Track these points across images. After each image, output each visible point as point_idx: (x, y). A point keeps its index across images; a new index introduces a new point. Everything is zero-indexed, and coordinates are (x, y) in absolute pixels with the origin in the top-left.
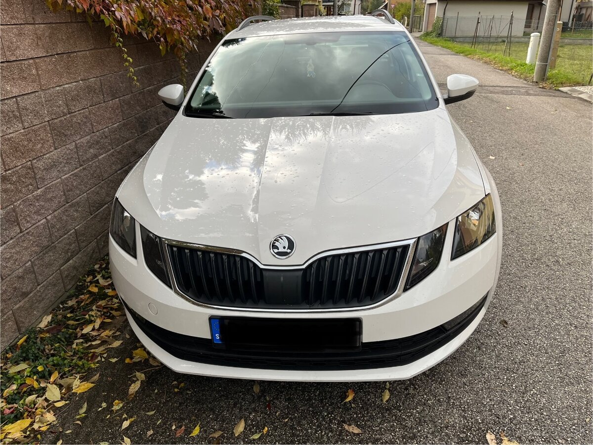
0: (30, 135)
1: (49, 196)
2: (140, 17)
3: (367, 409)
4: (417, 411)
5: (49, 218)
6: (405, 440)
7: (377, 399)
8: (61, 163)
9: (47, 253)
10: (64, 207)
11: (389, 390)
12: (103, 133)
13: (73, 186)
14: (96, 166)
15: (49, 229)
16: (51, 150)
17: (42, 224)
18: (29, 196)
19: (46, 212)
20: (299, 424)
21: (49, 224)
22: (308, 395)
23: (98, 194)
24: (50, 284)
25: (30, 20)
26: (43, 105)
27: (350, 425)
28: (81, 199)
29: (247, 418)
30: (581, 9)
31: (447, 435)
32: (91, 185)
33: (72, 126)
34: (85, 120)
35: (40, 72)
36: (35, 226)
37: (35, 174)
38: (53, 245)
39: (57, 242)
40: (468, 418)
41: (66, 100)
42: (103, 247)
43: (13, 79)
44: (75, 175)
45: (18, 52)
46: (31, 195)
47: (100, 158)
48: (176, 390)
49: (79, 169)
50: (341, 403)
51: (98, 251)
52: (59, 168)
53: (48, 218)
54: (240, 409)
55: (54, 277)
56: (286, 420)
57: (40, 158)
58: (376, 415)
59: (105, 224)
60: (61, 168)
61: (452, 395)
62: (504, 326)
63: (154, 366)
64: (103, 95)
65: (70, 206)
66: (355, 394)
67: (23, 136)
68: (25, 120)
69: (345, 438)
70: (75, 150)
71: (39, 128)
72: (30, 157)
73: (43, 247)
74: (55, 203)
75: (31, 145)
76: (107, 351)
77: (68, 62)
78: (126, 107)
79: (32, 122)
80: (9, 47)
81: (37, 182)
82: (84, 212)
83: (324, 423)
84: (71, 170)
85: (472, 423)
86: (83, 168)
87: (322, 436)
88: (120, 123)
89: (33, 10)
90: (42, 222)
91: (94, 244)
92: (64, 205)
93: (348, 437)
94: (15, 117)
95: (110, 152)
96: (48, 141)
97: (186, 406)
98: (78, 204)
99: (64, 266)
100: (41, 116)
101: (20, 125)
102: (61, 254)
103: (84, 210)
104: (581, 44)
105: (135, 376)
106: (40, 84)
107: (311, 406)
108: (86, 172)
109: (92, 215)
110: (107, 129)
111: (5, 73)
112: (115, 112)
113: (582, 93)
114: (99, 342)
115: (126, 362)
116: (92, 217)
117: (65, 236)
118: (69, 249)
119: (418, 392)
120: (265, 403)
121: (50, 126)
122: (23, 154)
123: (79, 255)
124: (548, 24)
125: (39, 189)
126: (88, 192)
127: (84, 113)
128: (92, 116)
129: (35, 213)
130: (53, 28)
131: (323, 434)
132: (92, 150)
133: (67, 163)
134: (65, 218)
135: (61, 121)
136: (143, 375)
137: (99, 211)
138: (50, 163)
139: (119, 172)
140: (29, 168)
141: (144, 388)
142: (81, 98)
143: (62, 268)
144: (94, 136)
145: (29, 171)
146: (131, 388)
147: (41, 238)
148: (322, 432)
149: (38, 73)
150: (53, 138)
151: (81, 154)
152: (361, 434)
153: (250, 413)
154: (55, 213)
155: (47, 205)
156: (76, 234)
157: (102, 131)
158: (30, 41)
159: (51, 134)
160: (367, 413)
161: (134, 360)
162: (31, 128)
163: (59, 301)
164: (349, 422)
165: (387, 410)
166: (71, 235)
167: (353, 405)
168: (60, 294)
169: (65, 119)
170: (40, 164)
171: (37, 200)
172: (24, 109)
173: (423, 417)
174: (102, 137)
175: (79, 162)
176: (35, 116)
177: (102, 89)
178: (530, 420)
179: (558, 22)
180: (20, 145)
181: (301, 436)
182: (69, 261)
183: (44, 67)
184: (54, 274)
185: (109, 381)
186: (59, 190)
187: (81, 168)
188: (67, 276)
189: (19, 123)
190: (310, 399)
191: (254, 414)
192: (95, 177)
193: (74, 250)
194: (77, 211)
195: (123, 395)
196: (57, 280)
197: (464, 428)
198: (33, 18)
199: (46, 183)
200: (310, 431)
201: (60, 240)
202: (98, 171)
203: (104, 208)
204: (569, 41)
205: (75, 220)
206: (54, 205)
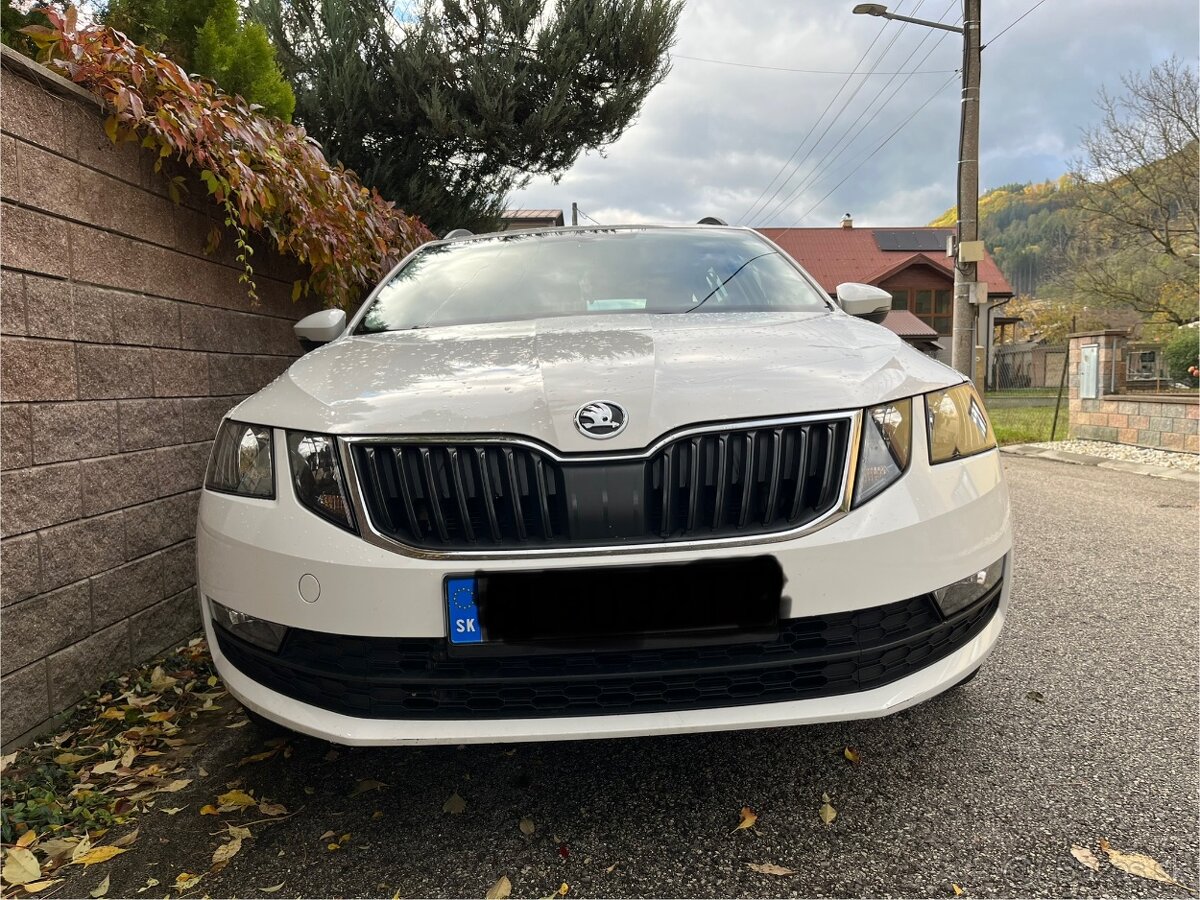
0: (37, 354)
1: (52, 489)
2: (268, 202)
3: (794, 837)
4: (907, 831)
5: (44, 533)
6: (895, 876)
7: (809, 821)
8: (86, 430)
9: (26, 609)
10: (76, 523)
11: (832, 805)
12: (172, 404)
13: (100, 485)
14: (150, 464)
15: (40, 559)
16: (70, 398)
17: (27, 541)
18: (13, 472)
19: (39, 519)
20: (642, 872)
21: (42, 548)
22: (650, 827)
23: (146, 521)
24: (21, 684)
25: (72, 152)
26: (69, 309)
27: (761, 863)
28: (111, 518)
29: (514, 875)
30: (1003, 356)
31: (985, 860)
32: (134, 498)
33: (116, 368)
34: (140, 366)
35: (74, 248)
36: (13, 540)
37: (33, 432)
38: (41, 596)
39: (49, 594)
40: (1020, 832)
41: (113, 316)
42: (139, 643)
43: (24, 239)
44: (108, 466)
45: (41, 195)
46: (16, 472)
47: (158, 449)
48: (332, 847)
49: (116, 457)
50: (729, 832)
51: (128, 646)
52: (80, 439)
53: (41, 532)
54: (495, 863)
55: (31, 672)
56: (610, 869)
57: (47, 404)
58: (815, 843)
59: (150, 591)
60: (83, 440)
61: (972, 802)
62: (1037, 701)
63: (272, 817)
64: (181, 336)
65: (89, 527)
66: (759, 817)
67: (24, 349)
68: (32, 320)
69: (758, 884)
70: (115, 416)
71: (56, 348)
72: (29, 395)
73: (21, 593)
74: (60, 508)
75: (34, 374)
76: (155, 798)
77: (127, 253)
78: (218, 374)
79: (44, 329)
80: (27, 181)
81: (32, 450)
82: (114, 550)
83: (701, 866)
84: (102, 452)
85: (1032, 837)
86: (125, 458)
87: (701, 886)
88: (205, 399)
89: (79, 139)
90: (28, 537)
91: (121, 627)
92: (77, 519)
93: (764, 883)
94: (16, 308)
95: (180, 447)
96: (68, 379)
97: (361, 870)
98: (104, 528)
99: (57, 654)
100: (63, 326)
101: (23, 327)
102: (54, 625)
103: (114, 546)
104: (1016, 406)
105: (227, 834)
106: (72, 269)
107: (664, 842)
108: (128, 468)
109: (127, 562)
110: (179, 400)
111: (11, 224)
112: (197, 374)
113: (1043, 450)
114: (134, 786)
115: (203, 813)
116: (126, 565)
117: (69, 587)
118: (72, 618)
119: (897, 804)
120: (553, 848)
121: (76, 352)
122: (17, 384)
123: (90, 641)
124: (960, 345)
125: (34, 465)
126: (126, 510)
127: (141, 353)
128: (155, 364)
129: (18, 512)
130: (108, 182)
131: (703, 882)
132: (145, 430)
133: (96, 436)
134: (73, 545)
135: (97, 350)
136: (246, 832)
137: (143, 559)
138: (65, 421)
139: (190, 493)
140: (23, 417)
141: (250, 852)
142: (140, 325)
143: (51, 657)
144: (154, 404)
145: (22, 421)
146: (217, 852)
147: (20, 571)
148: (699, 880)
149: (70, 247)
150: (78, 377)
151: (125, 428)
152: (793, 875)
153: (521, 868)
154: (58, 529)
155: (44, 505)
156: (91, 591)
157: (171, 400)
158: (65, 187)
159: (76, 367)
160: (795, 843)
161: (220, 809)
162: (42, 341)
163: (35, 733)
164: (758, 859)
165: (837, 835)
166: (80, 588)
167: (759, 833)
168: (38, 717)
169: (106, 351)
170: (44, 416)
171: (28, 487)
172: (33, 300)
173: (922, 838)
174: (169, 413)
175: (120, 442)
176: (52, 322)
177: (180, 325)
178: (1151, 821)
179: (977, 347)
180: (15, 364)
181: (651, 891)
182: (67, 647)
183: (82, 242)
184: (32, 666)
185: (161, 844)
186: (73, 483)
187: (122, 456)
188: (58, 680)
189: (21, 321)
190: (657, 832)
191: (529, 868)
192: (145, 485)
193: (81, 623)
194: (98, 542)
195: (199, 863)
196: (38, 682)
197: (1018, 847)
198: (77, 152)
199: (50, 459)
200: (670, 881)
201: (56, 591)
202: (153, 474)
203: (153, 555)
204: (995, 401)
205: (93, 561)
206: (58, 510)
